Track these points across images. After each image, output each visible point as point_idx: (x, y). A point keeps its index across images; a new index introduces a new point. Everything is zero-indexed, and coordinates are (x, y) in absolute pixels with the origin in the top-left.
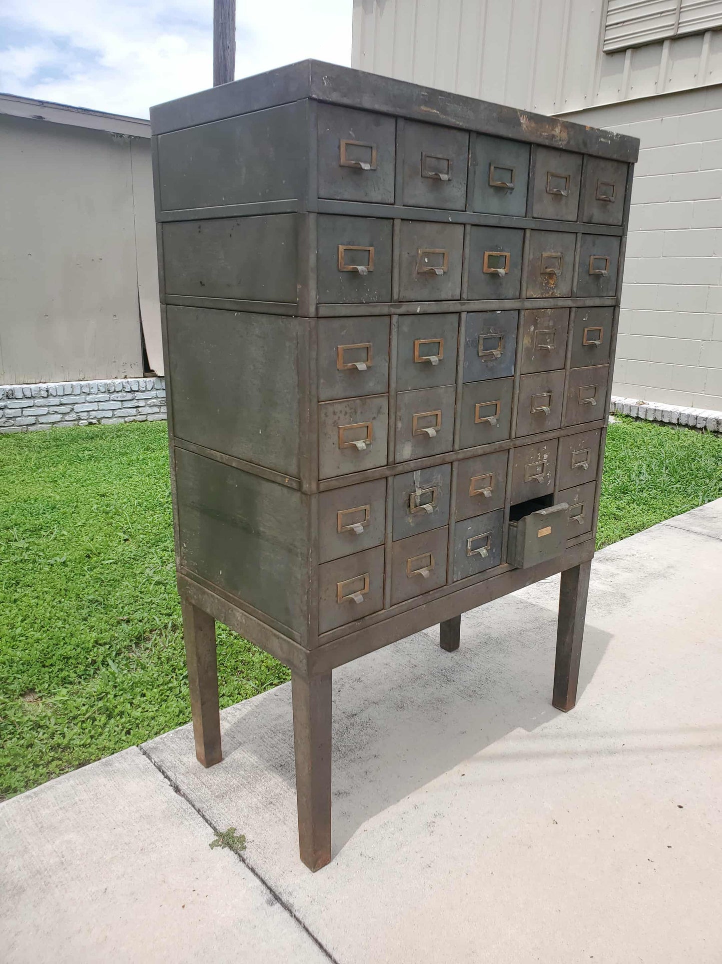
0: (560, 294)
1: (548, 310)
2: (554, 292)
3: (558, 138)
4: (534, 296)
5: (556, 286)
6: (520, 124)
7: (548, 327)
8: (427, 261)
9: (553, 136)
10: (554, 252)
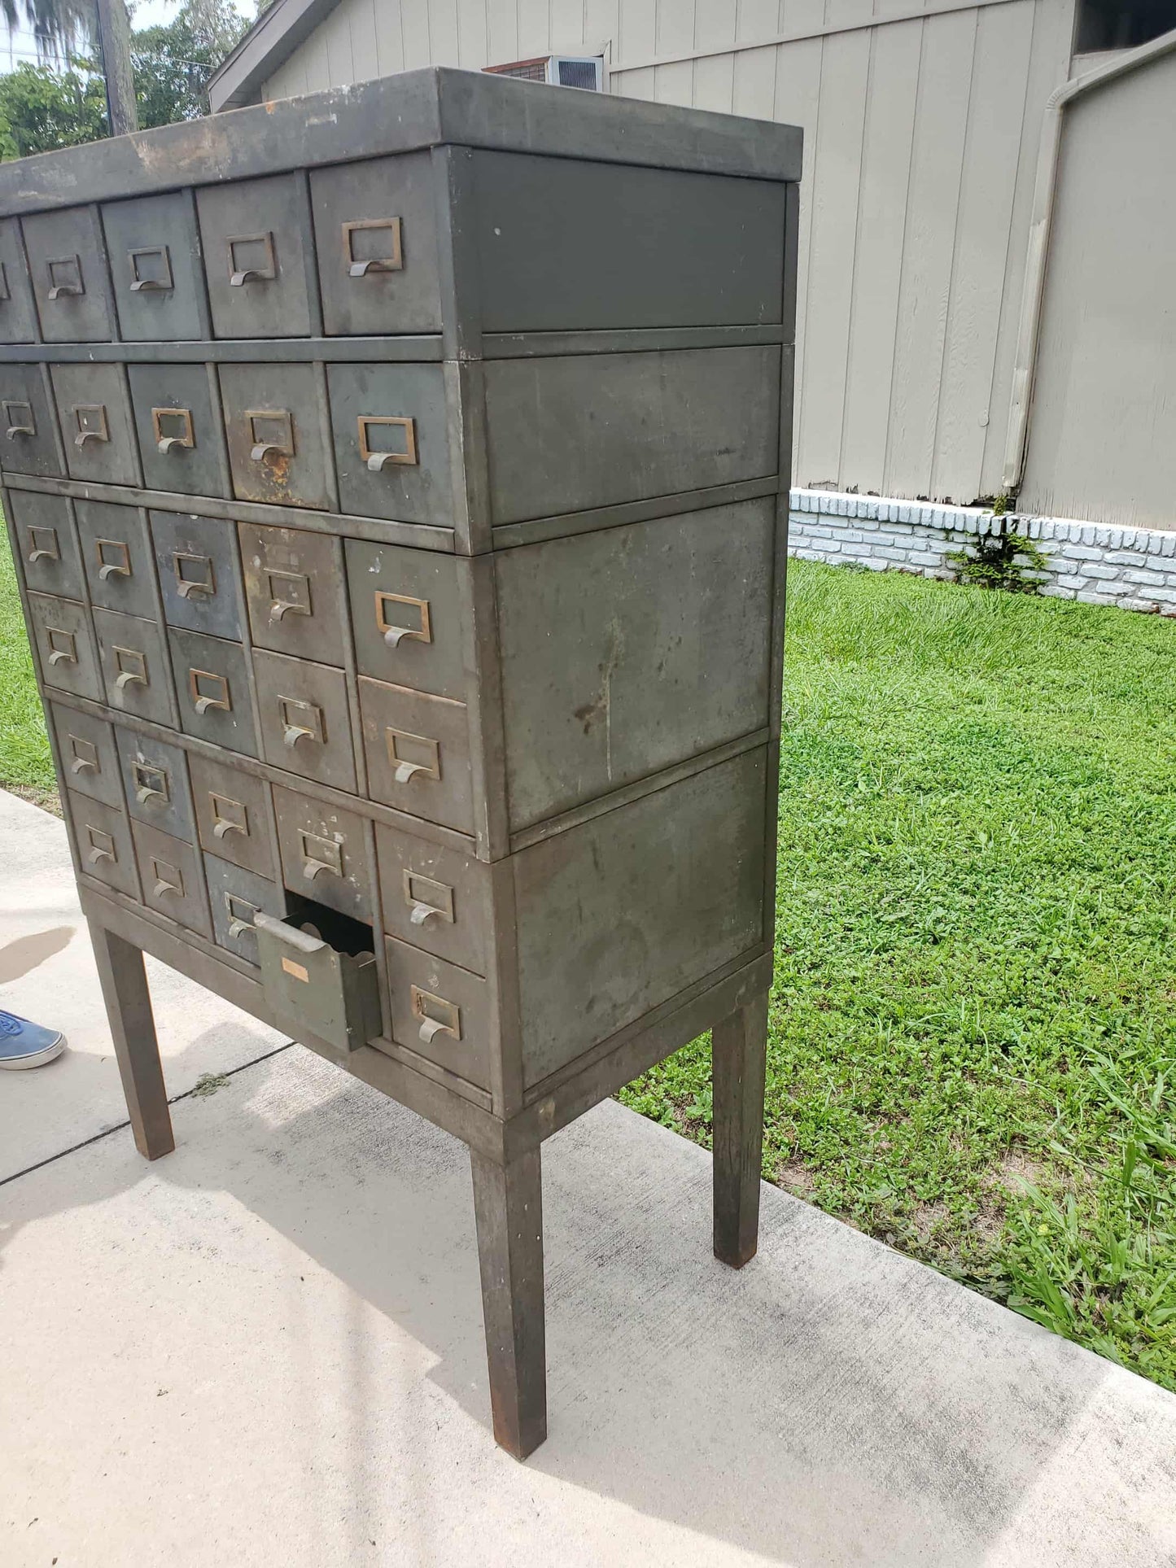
0: (302, 500)
1: (283, 530)
2: (288, 494)
3: (211, 162)
4: (250, 498)
5: (290, 482)
6: (138, 162)
7: (288, 567)
8: (86, 423)
9: (201, 161)
10: (270, 408)
